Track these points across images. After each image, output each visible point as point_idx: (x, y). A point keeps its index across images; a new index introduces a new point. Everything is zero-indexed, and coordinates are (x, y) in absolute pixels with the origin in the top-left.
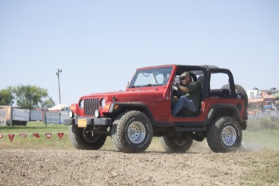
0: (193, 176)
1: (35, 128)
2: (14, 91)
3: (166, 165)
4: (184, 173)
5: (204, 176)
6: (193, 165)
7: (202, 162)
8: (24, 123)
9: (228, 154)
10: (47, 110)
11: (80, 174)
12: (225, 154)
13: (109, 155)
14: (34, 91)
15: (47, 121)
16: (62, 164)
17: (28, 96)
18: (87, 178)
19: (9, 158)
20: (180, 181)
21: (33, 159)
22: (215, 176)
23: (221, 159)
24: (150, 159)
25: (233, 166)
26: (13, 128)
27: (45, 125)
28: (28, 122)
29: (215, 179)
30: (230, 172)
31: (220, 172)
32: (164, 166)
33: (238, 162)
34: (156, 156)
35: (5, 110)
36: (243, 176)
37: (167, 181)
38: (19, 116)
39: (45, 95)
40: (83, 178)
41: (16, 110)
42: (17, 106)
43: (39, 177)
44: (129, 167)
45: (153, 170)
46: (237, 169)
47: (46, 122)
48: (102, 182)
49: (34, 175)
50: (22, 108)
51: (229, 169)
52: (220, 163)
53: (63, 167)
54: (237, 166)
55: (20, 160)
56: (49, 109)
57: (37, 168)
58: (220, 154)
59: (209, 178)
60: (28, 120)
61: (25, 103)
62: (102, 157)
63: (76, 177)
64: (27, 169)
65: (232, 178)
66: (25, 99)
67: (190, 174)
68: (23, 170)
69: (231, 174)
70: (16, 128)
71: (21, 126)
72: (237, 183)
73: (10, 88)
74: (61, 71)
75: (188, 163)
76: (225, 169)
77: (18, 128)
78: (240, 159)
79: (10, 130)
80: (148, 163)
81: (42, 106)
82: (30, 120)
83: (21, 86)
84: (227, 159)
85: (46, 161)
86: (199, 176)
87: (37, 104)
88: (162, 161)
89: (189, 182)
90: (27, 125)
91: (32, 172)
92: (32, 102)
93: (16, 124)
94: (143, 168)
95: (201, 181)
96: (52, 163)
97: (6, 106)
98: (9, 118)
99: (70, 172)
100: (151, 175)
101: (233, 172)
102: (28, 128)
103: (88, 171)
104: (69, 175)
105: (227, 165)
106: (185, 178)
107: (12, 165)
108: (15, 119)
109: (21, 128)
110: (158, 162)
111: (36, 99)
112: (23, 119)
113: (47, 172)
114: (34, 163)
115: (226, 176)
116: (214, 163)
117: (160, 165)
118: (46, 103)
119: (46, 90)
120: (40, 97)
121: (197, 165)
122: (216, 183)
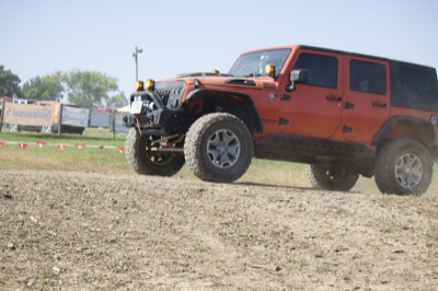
0: (353, 229)
1: (96, 139)
2: (65, 79)
3: (311, 208)
4: (339, 223)
5: (370, 230)
6: (352, 211)
7: (367, 207)
8: (79, 130)
9: (406, 197)
10: (116, 111)
11: (175, 216)
12: (402, 197)
13: (220, 189)
14: (96, 81)
15: (117, 129)
16: (147, 199)
17: (87, 87)
18: (187, 223)
19: (63, 186)
20: (333, 235)
21: (100, 189)
22: (387, 231)
23: (396, 205)
24: (286, 199)
25: (415, 217)
26: (62, 137)
27: (112, 135)
28: (87, 129)
29: (387, 235)
30: (410, 226)
31: (394, 225)
32: (308, 210)
33: (424, 211)
34: (295, 194)
35: (49, 109)
36: (431, 233)
37: (312, 233)
38: (72, 119)
39: (114, 87)
40: (180, 223)
41: (68, 108)
42: (68, 103)
43: (111, 217)
44: (253, 208)
45: (290, 216)
46: (422, 221)
47: (114, 131)
48: (210, 231)
49: (102, 214)
50: (78, 107)
51: (410, 221)
52: (395, 211)
53: (148, 204)
54: (422, 217)
55: (80, 189)
56: (119, 110)
57: (108, 203)
58: (394, 196)
59: (379, 233)
60: (85, 125)
61: (81, 98)
62: (210, 191)
63: (169, 221)
64: (92, 205)
65: (415, 235)
66: (81, 91)
67: (348, 225)
68: (86, 206)
69: (412, 228)
70: (66, 137)
71: (74, 135)
72: (422, 243)
73: (59, 74)
74: (141, 51)
75: (345, 207)
76: (403, 220)
77: (70, 138)
78: (427, 206)
79: (57, 140)
80: (282, 204)
81: (108, 104)
82: (89, 126)
83: (76, 72)
84: (406, 204)
85: (122, 192)
86: (363, 229)
87: (99, 100)
88: (304, 203)
89: (346, 238)
90: (84, 133)
91: (99, 209)
92: (93, 98)
93: (67, 131)
94: (275, 212)
95: (366, 238)
96: (130, 197)
97: (51, 102)
98: (57, 121)
99: (160, 212)
100: (286, 224)
101: (415, 227)
102: (86, 138)
103: (187, 213)
104: (158, 217)
105: (407, 214)
106: (340, 232)
107: (68, 198)
108: (66, 122)
109: (75, 138)
110: (298, 203)
111: (99, 93)
112: (78, 124)
113: (123, 211)
114: (102, 195)
115: (405, 232)
116: (386, 210)
117: (301, 209)
118: (114, 99)
119: (116, 80)
120: (105, 91)
121: (358, 211)
122: (390, 241)
